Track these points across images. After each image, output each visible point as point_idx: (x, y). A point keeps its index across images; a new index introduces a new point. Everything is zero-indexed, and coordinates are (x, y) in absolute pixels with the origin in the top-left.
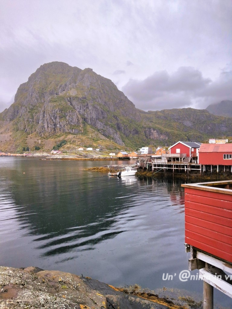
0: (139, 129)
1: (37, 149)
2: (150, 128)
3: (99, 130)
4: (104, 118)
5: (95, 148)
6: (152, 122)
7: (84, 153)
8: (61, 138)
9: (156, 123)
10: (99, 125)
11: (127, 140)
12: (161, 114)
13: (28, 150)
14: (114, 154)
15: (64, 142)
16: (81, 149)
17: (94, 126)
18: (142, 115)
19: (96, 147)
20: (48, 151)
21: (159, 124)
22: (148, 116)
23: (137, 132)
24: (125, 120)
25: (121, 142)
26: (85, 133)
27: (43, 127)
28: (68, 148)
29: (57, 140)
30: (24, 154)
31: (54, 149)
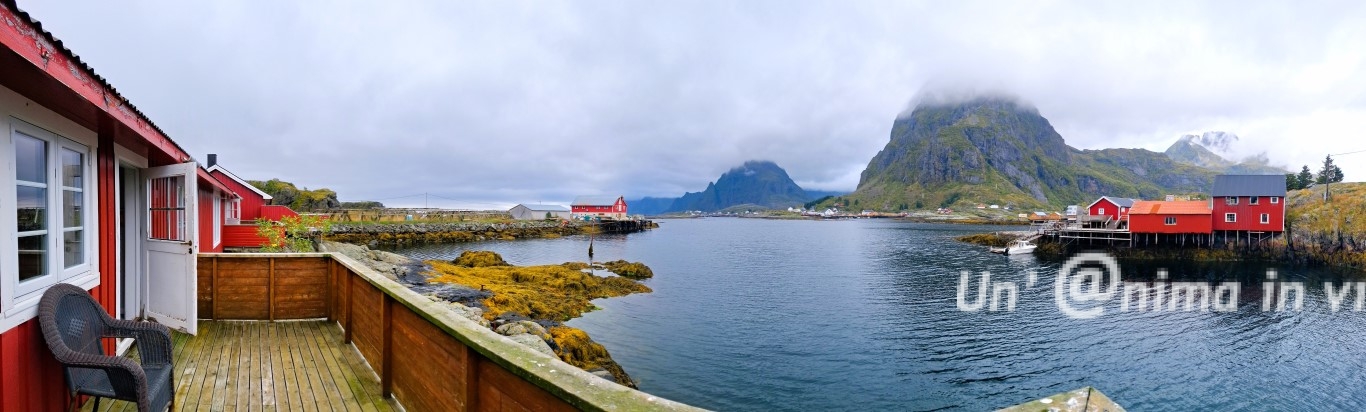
0: (1071, 178)
1: (919, 206)
2: (1085, 176)
3: (1010, 178)
4: (1018, 159)
5: (1001, 205)
6: (1088, 166)
7: (986, 213)
8: (953, 191)
9: (1094, 169)
10: (1011, 170)
11: (1051, 194)
12: (1103, 156)
13: (906, 207)
14: (1025, 215)
15: (956, 196)
16: (981, 207)
17: (1002, 170)
18: (1074, 155)
19: (1005, 204)
20: (934, 209)
21: (1099, 170)
22: (1083, 157)
23: (1067, 182)
24: (1049, 163)
25: (1043, 197)
26: (990, 182)
27: (929, 173)
28: (963, 204)
29: (947, 193)
30: (901, 214)
31: (943, 206)
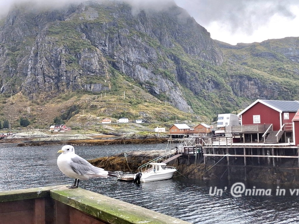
0: (222, 80)
1: (24, 124)
2: (241, 77)
3: (141, 84)
4: (150, 60)
5: (133, 118)
6: (245, 64)
7: (113, 129)
8: (69, 103)
9: (252, 66)
10: (144, 74)
11: (195, 101)
12: (262, 49)
13: (6, 126)
15: (73, 110)
16: (107, 121)
17: (131, 75)
18: (224, 52)
19: (136, 117)
20: (44, 127)
21: (259, 67)
22: (237, 53)
23: (217, 85)
24: (191, 64)
25: (183, 104)
26: (115, 90)
27: (35, 81)
28: (83, 120)
29: (60, 105)
31: (57, 122)
